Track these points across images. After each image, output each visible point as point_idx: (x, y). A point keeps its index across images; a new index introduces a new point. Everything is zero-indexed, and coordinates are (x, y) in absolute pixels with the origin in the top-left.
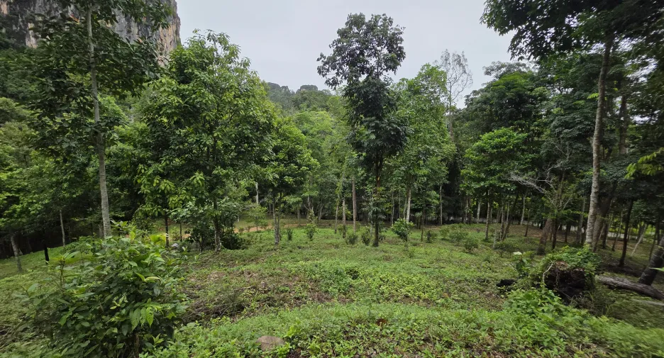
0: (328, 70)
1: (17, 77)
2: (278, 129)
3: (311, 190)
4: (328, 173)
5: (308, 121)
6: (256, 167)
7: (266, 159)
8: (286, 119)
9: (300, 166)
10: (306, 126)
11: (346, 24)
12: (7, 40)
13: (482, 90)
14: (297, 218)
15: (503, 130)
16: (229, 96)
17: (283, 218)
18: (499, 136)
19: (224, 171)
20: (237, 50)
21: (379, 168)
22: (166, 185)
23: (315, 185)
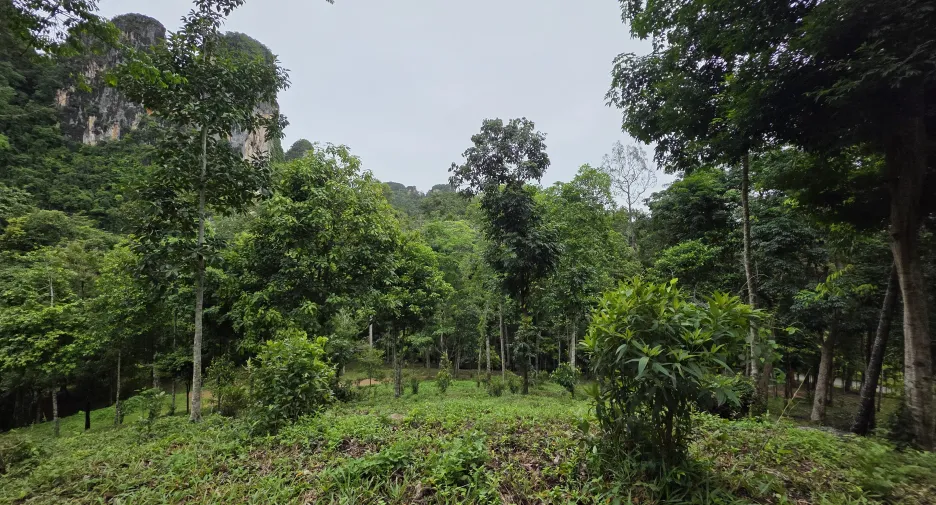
0: (461, 181)
1: (64, 182)
2: (402, 247)
3: (445, 326)
4: (468, 301)
5: (442, 234)
6: (376, 292)
7: (388, 283)
8: (412, 234)
9: (429, 292)
10: (438, 240)
11: (482, 129)
12: (59, 136)
13: (663, 193)
14: (425, 366)
15: (690, 243)
16: (347, 214)
17: (406, 367)
18: (685, 252)
19: (339, 299)
20: (358, 163)
21: (525, 293)
22: (273, 314)
23: (451, 319)
